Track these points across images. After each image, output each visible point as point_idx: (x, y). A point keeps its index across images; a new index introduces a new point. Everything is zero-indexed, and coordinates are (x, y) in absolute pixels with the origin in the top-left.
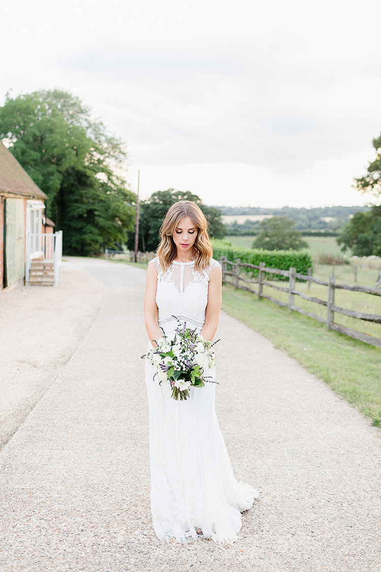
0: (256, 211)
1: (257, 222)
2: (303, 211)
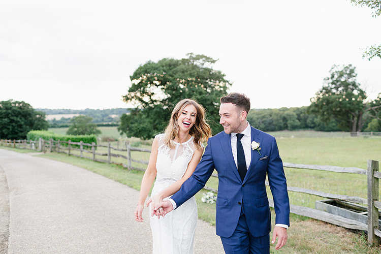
0: (68, 112)
1: (69, 119)
2: (98, 111)
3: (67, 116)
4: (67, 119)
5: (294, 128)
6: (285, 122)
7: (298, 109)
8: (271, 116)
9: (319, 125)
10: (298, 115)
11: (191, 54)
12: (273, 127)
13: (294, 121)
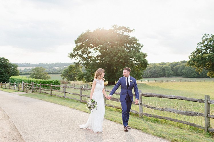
0: (29, 65)
1: (29, 69)
2: (47, 65)
3: (28, 68)
4: (28, 70)
5: (169, 76)
6: (163, 72)
7: (171, 64)
8: (155, 68)
9: (185, 74)
10: (172, 68)
11: (116, 26)
12: (156, 75)
13: (169, 71)
